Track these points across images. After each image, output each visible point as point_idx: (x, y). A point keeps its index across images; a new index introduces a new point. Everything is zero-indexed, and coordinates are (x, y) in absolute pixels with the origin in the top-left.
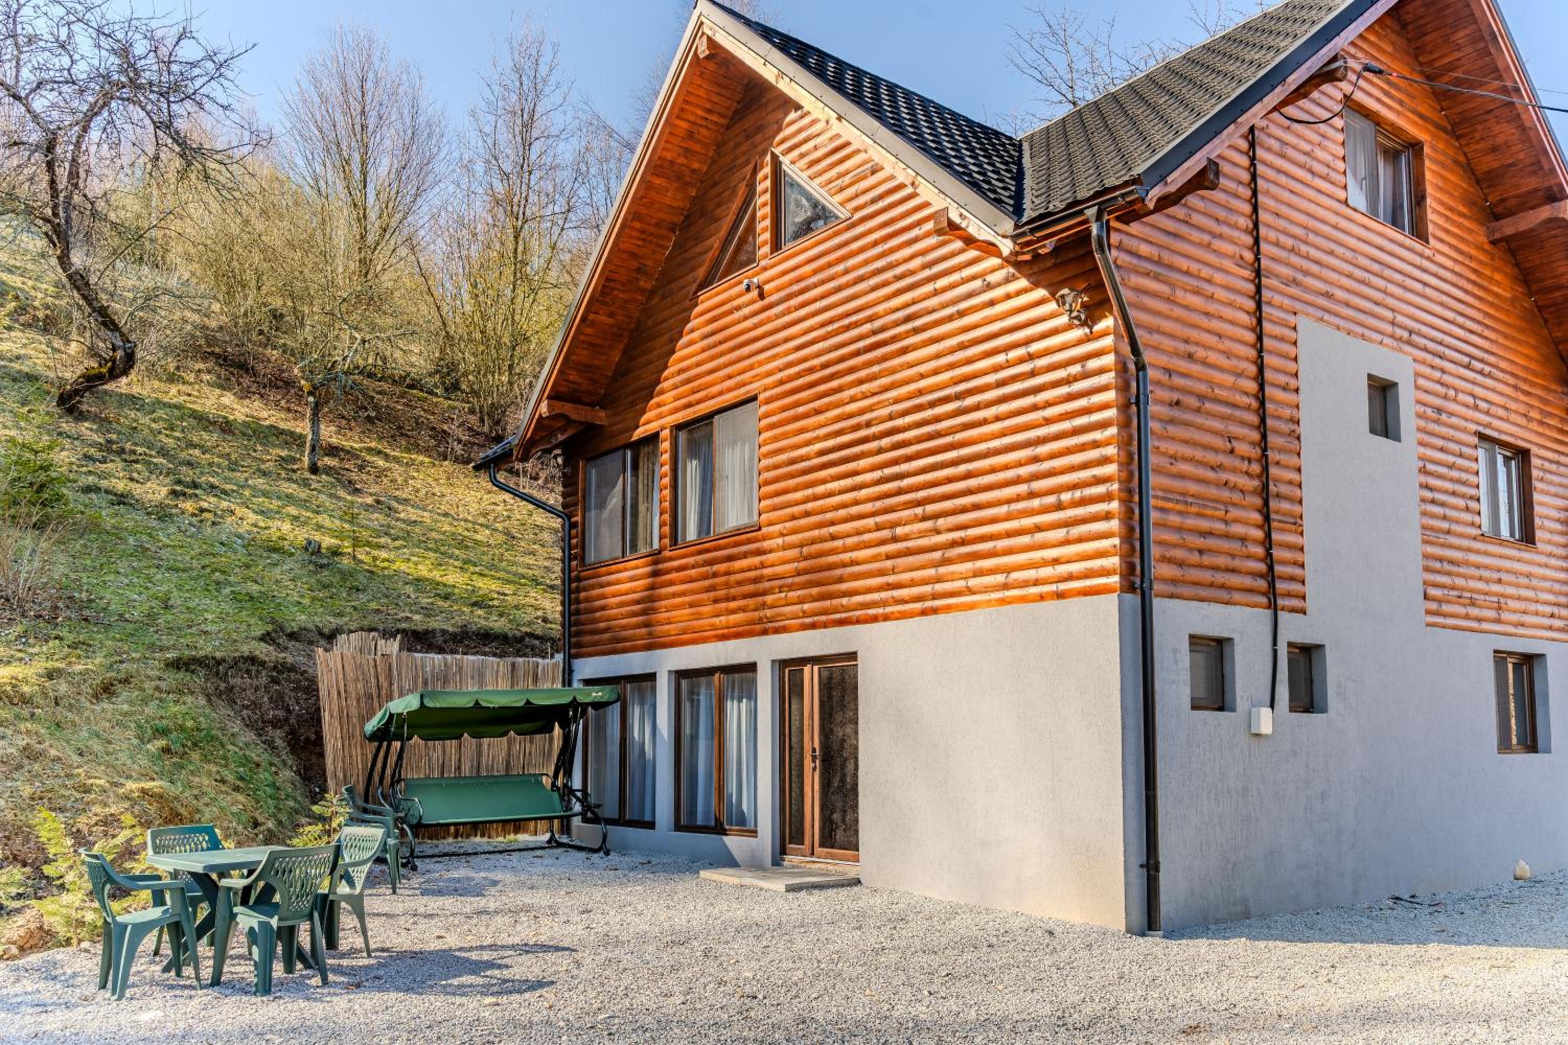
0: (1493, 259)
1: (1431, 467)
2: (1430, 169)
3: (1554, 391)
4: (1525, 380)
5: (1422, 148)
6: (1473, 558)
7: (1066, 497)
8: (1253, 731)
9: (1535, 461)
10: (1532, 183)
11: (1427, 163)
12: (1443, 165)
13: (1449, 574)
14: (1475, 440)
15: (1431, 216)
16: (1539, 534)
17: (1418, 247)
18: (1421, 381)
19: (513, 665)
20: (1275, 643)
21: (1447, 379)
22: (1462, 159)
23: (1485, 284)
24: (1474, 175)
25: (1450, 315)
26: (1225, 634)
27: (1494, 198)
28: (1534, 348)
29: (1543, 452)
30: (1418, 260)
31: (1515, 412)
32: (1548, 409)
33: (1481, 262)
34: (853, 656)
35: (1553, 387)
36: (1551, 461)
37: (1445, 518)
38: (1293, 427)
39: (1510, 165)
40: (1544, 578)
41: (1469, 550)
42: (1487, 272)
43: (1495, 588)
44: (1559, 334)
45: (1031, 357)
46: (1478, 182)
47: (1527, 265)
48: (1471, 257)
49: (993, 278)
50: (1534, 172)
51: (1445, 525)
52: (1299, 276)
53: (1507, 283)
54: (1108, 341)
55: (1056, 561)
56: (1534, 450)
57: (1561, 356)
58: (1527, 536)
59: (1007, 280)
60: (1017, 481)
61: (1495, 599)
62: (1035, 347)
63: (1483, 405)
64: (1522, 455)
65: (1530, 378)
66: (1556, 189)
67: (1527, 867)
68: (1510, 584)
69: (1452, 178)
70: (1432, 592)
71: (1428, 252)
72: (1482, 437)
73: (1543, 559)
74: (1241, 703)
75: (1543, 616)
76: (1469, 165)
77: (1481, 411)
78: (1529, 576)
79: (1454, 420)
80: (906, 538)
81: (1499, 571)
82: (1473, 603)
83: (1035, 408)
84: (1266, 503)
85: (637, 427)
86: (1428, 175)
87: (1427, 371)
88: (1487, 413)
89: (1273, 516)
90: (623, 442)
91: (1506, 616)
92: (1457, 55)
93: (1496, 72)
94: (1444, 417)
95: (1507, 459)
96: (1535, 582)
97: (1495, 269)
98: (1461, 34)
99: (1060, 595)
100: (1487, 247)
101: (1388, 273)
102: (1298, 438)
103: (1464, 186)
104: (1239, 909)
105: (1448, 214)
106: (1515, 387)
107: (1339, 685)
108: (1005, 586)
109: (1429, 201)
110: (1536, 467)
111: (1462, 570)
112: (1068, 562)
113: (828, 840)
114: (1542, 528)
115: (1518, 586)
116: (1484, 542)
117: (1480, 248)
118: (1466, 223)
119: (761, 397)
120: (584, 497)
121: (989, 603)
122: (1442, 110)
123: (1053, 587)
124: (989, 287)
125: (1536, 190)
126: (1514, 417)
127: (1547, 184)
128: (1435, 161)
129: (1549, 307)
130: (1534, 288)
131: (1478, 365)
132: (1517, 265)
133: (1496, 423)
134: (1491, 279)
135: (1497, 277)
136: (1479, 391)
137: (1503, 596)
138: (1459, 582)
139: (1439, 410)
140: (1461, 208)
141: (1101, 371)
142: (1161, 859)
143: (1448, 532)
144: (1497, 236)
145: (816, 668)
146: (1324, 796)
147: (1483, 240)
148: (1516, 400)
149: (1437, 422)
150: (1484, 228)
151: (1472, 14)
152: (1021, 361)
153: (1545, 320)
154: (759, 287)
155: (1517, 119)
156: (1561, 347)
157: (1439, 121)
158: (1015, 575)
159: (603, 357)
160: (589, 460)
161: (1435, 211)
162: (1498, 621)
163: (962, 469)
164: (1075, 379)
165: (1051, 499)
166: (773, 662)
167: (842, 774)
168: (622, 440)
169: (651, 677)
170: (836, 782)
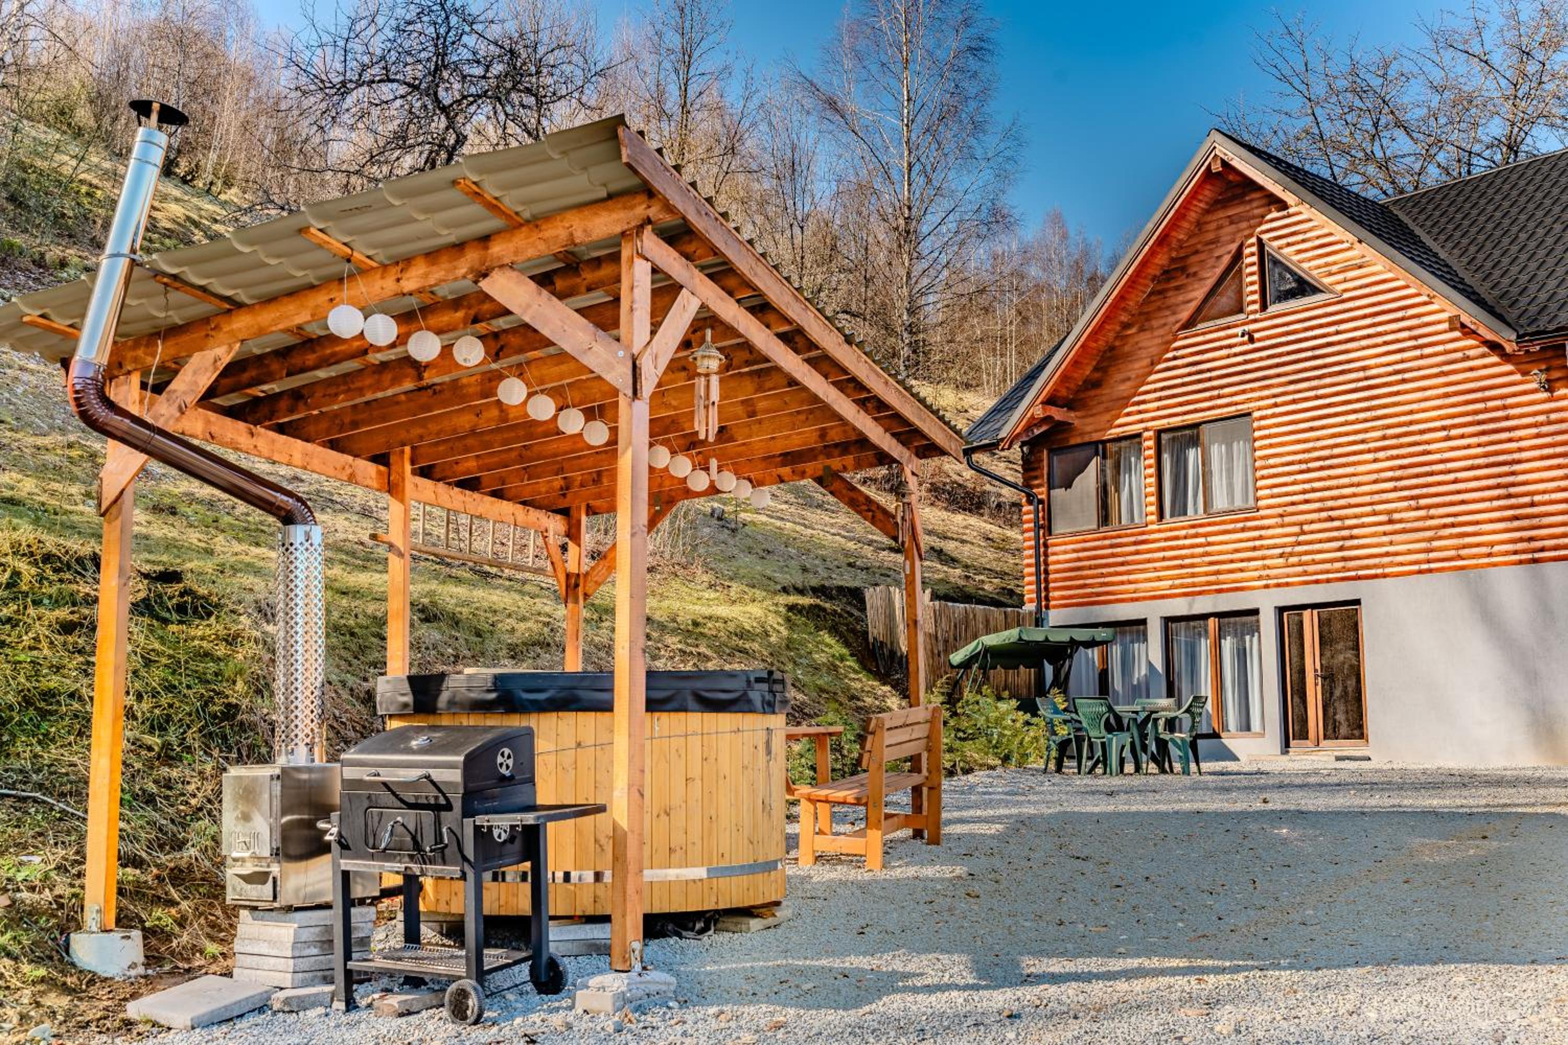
7: (1536, 498)
19: (1005, 613)
34: (1357, 602)
45: (1505, 407)
49: (1471, 353)
55: (1530, 539)
59: (1483, 356)
60: (1498, 486)
62: (1510, 401)
80: (1401, 521)
83: (1510, 440)
85: (1112, 428)
99: (1534, 561)
108: (1490, 555)
112: (1540, 540)
113: (1332, 731)
119: (1256, 414)
120: (1048, 478)
121: (1477, 566)
123: (1530, 556)
124: (1468, 358)
145: (1315, 612)
152: (1497, 409)
154: (1249, 334)
158: (1497, 548)
160: (1053, 452)
163: (1451, 477)
164: (1542, 424)
165: (1526, 500)
166: (1275, 607)
167: (1344, 686)
168: (1095, 437)
169: (1143, 622)
170: (1337, 692)
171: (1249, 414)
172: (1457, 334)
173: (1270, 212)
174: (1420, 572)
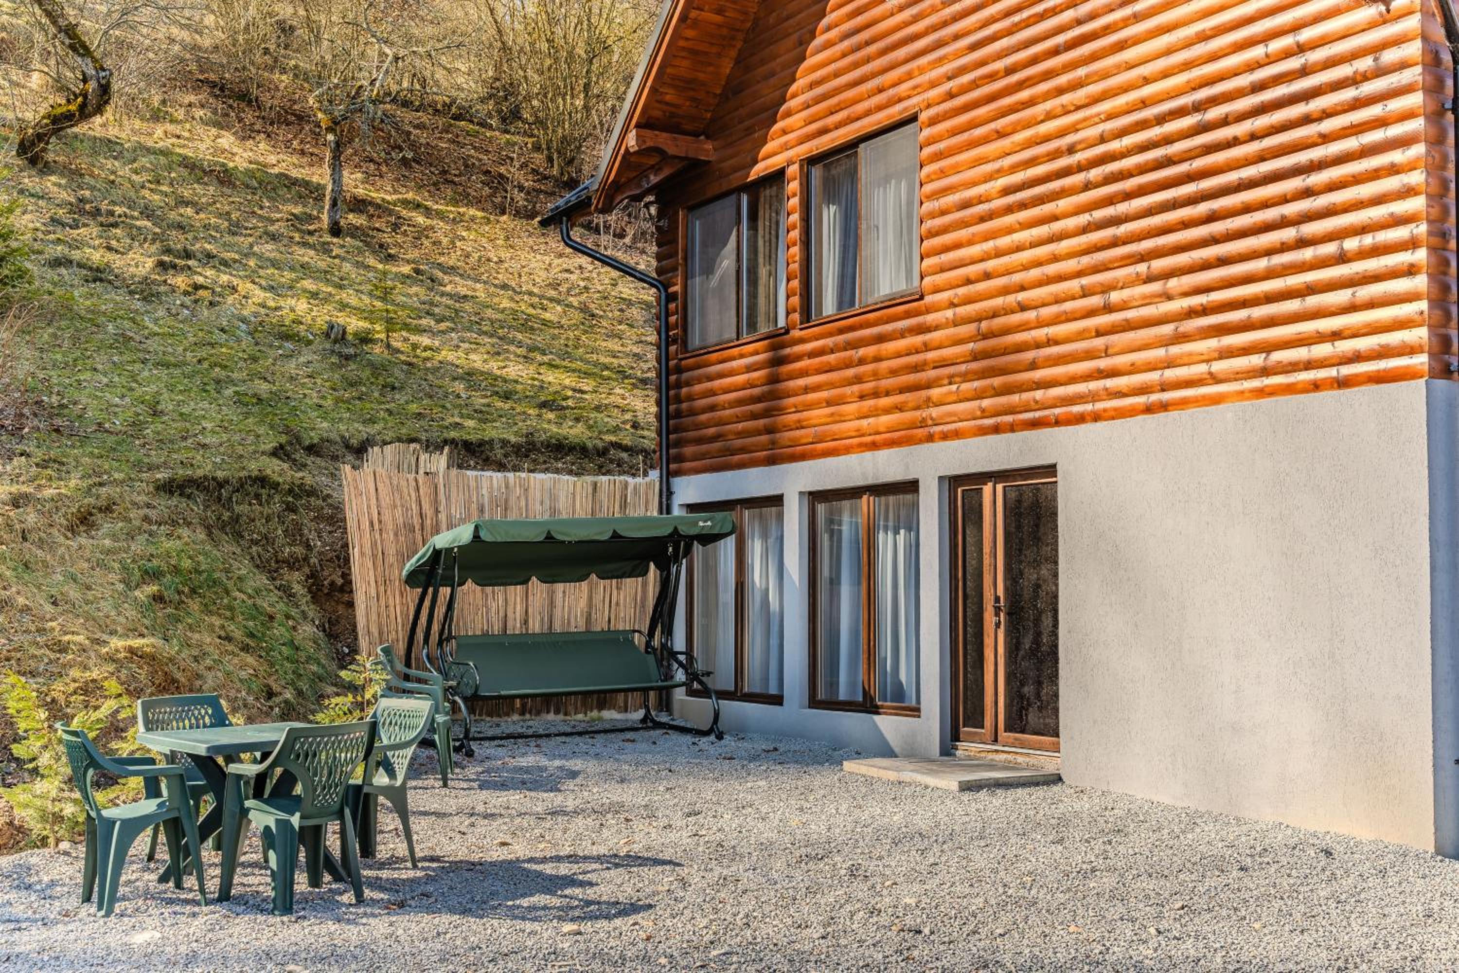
7: (1351, 244)
19: (594, 484)
34: (1051, 470)
45: (1301, 49)
54: (1413, 22)
55: (1337, 335)
60: (1284, 223)
62: (1307, 35)
80: (1124, 306)
83: (1307, 120)
85: (755, 162)
90: (737, 184)
99: (1343, 383)
108: (1265, 372)
112: (1354, 335)
113: (1017, 722)
119: (924, 116)
120: (685, 259)
121: (1240, 395)
123: (1333, 372)
141: (1403, 66)
145: (1000, 486)
152: (1287, 54)
158: (1278, 355)
159: (711, 69)
160: (691, 209)
163: (1203, 208)
164: (1365, 77)
165: (1329, 249)
166: (941, 478)
167: (1035, 632)
168: (735, 180)
169: (777, 501)
170: (1027, 643)
171: (913, 119)
174: (1149, 410)
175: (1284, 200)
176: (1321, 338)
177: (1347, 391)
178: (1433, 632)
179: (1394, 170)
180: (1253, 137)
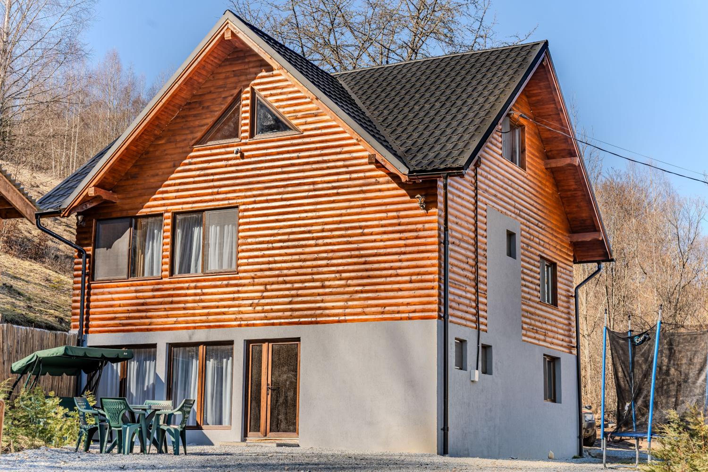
0: (546, 176)
1: (525, 271)
2: (527, 138)
3: (565, 236)
4: (556, 231)
5: (524, 128)
6: (538, 312)
7: (414, 278)
8: (472, 379)
9: (558, 268)
10: (563, 146)
11: (526, 135)
12: (532, 136)
13: (530, 318)
14: (538, 259)
15: (527, 159)
16: (559, 302)
17: (523, 172)
18: (523, 233)
19: (56, 334)
20: (478, 344)
21: (531, 231)
22: (537, 131)
23: (543, 187)
24: (541, 138)
25: (532, 202)
26: (465, 339)
27: (548, 148)
28: (559, 216)
29: (561, 264)
30: (523, 178)
31: (552, 246)
32: (563, 244)
33: (542, 178)
34: (298, 339)
35: (565, 234)
36: (564, 268)
37: (529, 293)
38: (485, 253)
39: (556, 138)
40: (560, 323)
41: (536, 308)
42: (544, 182)
43: (544, 326)
44: (568, 210)
45: (399, 217)
46: (542, 141)
47: (558, 179)
48: (539, 176)
49: (381, 180)
50: (565, 142)
51: (529, 296)
52: (488, 188)
53: (550, 186)
54: (435, 218)
55: (408, 304)
56: (559, 263)
57: (568, 219)
58: (555, 303)
59: (388, 182)
60: (391, 268)
61: (544, 331)
62: (402, 213)
63: (542, 243)
64: (553, 265)
65: (557, 230)
66: (572, 152)
67: (553, 453)
68: (549, 324)
69: (534, 140)
70: (525, 326)
71: (526, 175)
72: (542, 257)
73: (560, 314)
74: (469, 368)
75: (560, 340)
76: (539, 134)
77: (541, 246)
78: (555, 321)
79: (533, 250)
80: (329, 287)
81: (545, 318)
82: (537, 332)
83: (400, 239)
84: (477, 285)
85: (142, 208)
86: (526, 140)
87: (525, 228)
88: (543, 246)
89: (479, 291)
90: (130, 215)
91: (548, 339)
92: (539, 91)
93: (554, 101)
94: (529, 248)
95: (548, 267)
96: (557, 324)
97: (547, 181)
98: (542, 84)
99: (410, 318)
100: (545, 170)
101: (514, 185)
102: (486, 257)
103: (538, 143)
104: (466, 452)
105: (532, 156)
106: (552, 234)
107: (496, 364)
108: (383, 313)
109: (526, 152)
110: (559, 271)
111: (534, 317)
112: (414, 305)
113: (275, 427)
114: (560, 299)
115: (551, 325)
116: (540, 304)
117: (542, 171)
118: (538, 160)
119: (242, 207)
120: (95, 240)
121: (374, 320)
122: (531, 110)
123: (406, 315)
124: (378, 183)
125: (565, 150)
126: (552, 248)
127: (569, 148)
128: (529, 134)
129: (565, 198)
130: (560, 189)
131: (540, 225)
132: (554, 178)
133: (546, 251)
134: (545, 185)
135: (548, 184)
136: (541, 237)
137: (546, 329)
138: (533, 322)
139: (528, 245)
140: (537, 154)
141: (431, 229)
142: (449, 426)
143: (530, 300)
144: (549, 166)
145: (270, 345)
146: (491, 410)
147: (543, 167)
148: (552, 240)
149: (527, 250)
150: (543, 162)
151: (548, 78)
152: (394, 218)
153: (563, 203)
154: (241, 152)
155: (560, 121)
156: (568, 215)
157: (530, 115)
158: (387, 309)
160: (98, 220)
161: (529, 157)
162: (545, 341)
163: (363, 260)
164: (420, 230)
165: (408, 278)
166: (245, 340)
167: (285, 396)
168: (131, 213)
169: (154, 346)
170: (281, 400)
171: (237, 207)
172: (373, 166)
173: (261, 71)
174: (339, 321)
175: (392, 261)
176: (403, 304)
177: (412, 321)
178: (437, 391)
179: (428, 258)
180: (381, 241)
